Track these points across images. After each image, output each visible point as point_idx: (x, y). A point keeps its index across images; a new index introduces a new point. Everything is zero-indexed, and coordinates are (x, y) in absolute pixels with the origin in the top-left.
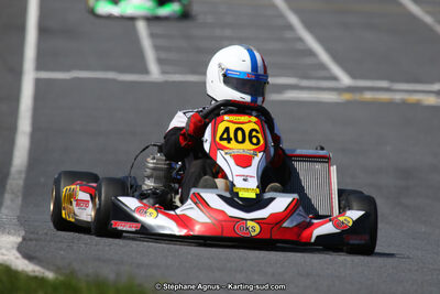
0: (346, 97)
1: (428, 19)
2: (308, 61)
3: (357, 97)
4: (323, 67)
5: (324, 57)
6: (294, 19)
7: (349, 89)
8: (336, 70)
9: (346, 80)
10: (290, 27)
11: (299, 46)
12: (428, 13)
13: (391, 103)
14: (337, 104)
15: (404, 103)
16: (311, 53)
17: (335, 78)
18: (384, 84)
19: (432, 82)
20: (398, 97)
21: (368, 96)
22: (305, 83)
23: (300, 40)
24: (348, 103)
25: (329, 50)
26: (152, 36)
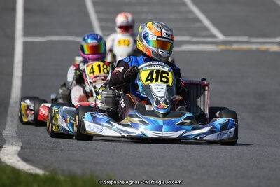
0: (222, 47)
2: (197, 25)
3: (228, 47)
4: (206, 29)
5: (206, 22)
7: (224, 43)
8: (214, 30)
9: (221, 37)
10: (184, 4)
11: (190, 16)
13: (250, 51)
14: (216, 52)
15: (258, 51)
16: (198, 20)
17: (213, 36)
18: (245, 39)
19: (275, 36)
20: (254, 47)
21: (235, 46)
22: (195, 39)
23: (191, 12)
24: (223, 51)
25: (209, 18)
26: (97, 12)
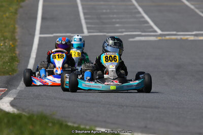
0: (159, 38)
1: (192, 7)
2: (146, 25)
3: (163, 38)
4: (151, 27)
5: (152, 24)
6: (140, 10)
7: (161, 35)
8: (156, 28)
9: (159, 32)
10: (139, 13)
11: (142, 20)
12: (192, 4)
13: (177, 40)
14: (155, 41)
15: (181, 39)
16: (147, 22)
17: (155, 31)
18: (174, 33)
19: (193, 31)
20: (179, 37)
21: (168, 37)
22: (143, 34)
23: (143, 17)
24: (160, 40)
25: (153, 21)
26: (85, 19)
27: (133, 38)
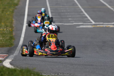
0: (94, 26)
2: (86, 19)
3: (96, 26)
4: (89, 20)
6: (83, 10)
7: (94, 25)
8: (92, 21)
9: (93, 23)
10: (82, 12)
11: (84, 16)
12: (112, 7)
13: (103, 27)
14: (91, 28)
15: (106, 27)
16: (87, 17)
18: (102, 23)
19: (112, 22)
20: (104, 26)
21: (98, 26)
22: (84, 24)
23: (84, 14)
24: (94, 27)
25: (90, 17)
26: (52, 15)
27: (79, 26)
